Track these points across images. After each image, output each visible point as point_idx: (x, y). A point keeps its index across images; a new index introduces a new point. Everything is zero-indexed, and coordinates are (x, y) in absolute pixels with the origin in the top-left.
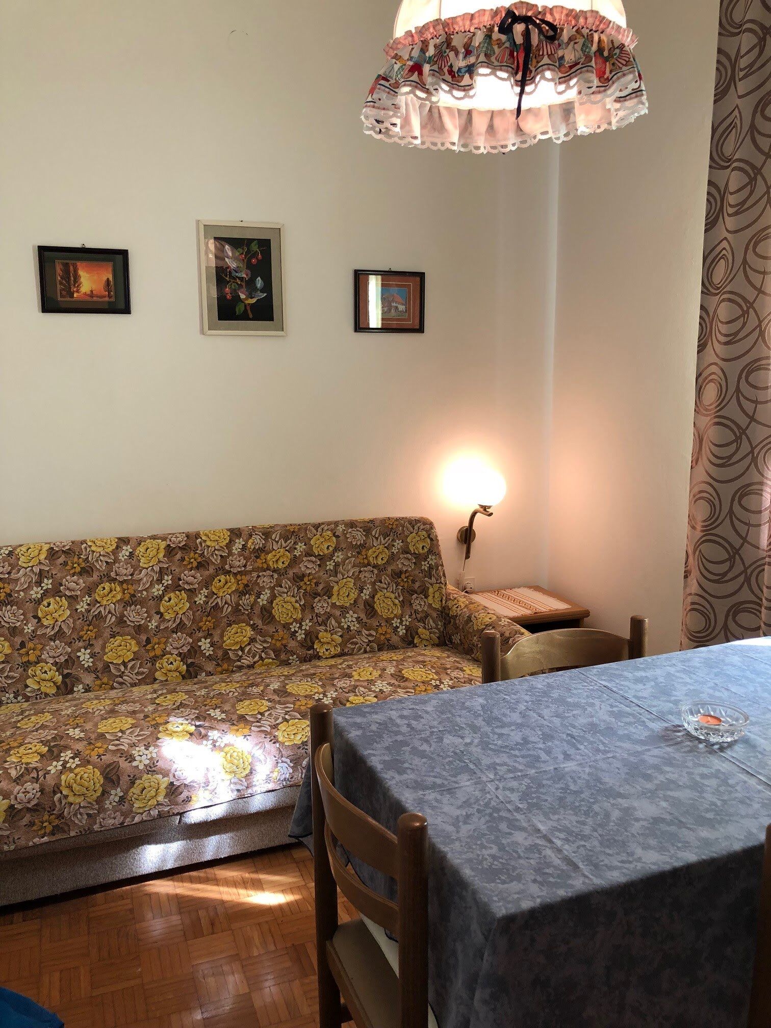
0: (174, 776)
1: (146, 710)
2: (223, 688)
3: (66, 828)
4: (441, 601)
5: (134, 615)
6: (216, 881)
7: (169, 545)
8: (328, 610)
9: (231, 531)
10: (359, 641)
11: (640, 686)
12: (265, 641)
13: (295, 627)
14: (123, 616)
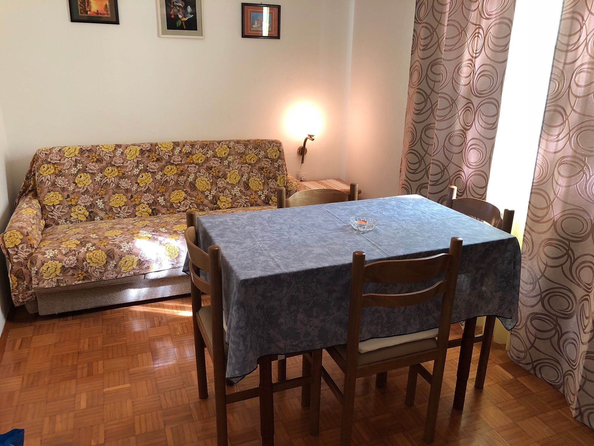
0: (141, 256)
1: (129, 227)
2: (168, 219)
3: (90, 278)
4: (284, 183)
5: (125, 184)
6: (163, 307)
7: (142, 149)
8: (225, 186)
9: (174, 143)
10: (241, 201)
11: (343, 211)
12: (192, 199)
13: (207, 193)
14: (118, 184)
